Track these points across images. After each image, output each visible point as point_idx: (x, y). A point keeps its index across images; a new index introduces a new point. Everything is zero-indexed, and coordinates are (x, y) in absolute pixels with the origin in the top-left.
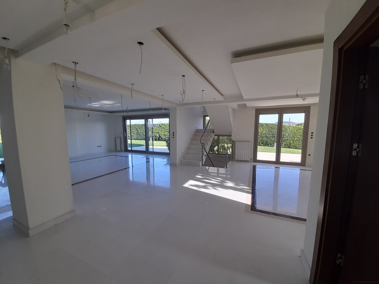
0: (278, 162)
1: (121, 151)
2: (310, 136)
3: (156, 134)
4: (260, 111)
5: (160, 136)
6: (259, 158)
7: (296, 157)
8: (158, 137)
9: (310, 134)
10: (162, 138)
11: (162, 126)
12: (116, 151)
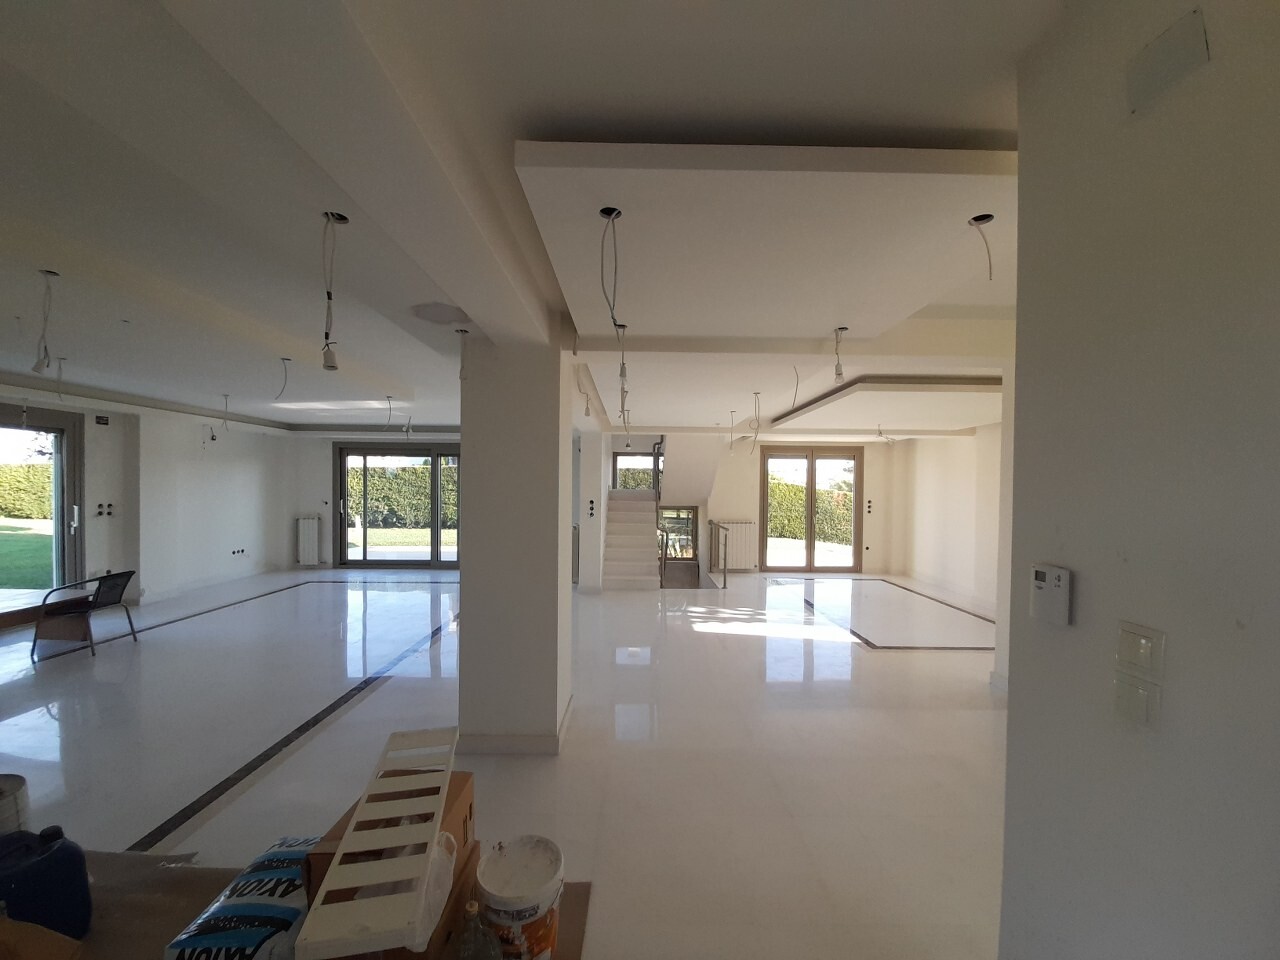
0: (810, 568)
1: (321, 565)
2: (866, 509)
3: (376, 504)
4: (769, 451)
5: (391, 511)
6: (771, 562)
7: (843, 555)
8: (385, 512)
9: (866, 505)
10: (400, 518)
11: (406, 476)
12: (296, 564)
